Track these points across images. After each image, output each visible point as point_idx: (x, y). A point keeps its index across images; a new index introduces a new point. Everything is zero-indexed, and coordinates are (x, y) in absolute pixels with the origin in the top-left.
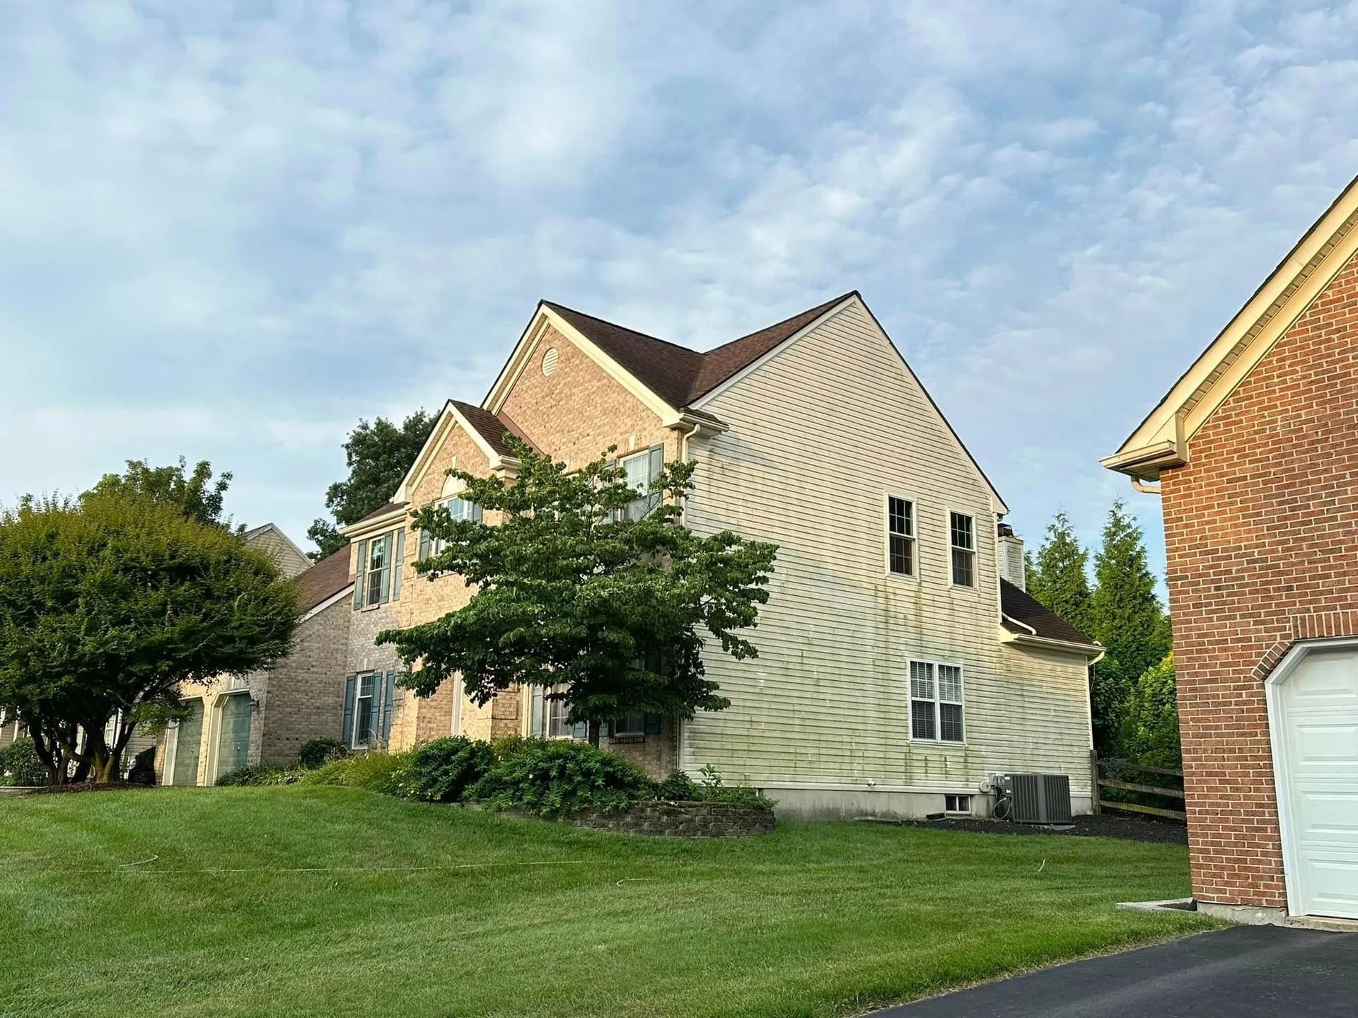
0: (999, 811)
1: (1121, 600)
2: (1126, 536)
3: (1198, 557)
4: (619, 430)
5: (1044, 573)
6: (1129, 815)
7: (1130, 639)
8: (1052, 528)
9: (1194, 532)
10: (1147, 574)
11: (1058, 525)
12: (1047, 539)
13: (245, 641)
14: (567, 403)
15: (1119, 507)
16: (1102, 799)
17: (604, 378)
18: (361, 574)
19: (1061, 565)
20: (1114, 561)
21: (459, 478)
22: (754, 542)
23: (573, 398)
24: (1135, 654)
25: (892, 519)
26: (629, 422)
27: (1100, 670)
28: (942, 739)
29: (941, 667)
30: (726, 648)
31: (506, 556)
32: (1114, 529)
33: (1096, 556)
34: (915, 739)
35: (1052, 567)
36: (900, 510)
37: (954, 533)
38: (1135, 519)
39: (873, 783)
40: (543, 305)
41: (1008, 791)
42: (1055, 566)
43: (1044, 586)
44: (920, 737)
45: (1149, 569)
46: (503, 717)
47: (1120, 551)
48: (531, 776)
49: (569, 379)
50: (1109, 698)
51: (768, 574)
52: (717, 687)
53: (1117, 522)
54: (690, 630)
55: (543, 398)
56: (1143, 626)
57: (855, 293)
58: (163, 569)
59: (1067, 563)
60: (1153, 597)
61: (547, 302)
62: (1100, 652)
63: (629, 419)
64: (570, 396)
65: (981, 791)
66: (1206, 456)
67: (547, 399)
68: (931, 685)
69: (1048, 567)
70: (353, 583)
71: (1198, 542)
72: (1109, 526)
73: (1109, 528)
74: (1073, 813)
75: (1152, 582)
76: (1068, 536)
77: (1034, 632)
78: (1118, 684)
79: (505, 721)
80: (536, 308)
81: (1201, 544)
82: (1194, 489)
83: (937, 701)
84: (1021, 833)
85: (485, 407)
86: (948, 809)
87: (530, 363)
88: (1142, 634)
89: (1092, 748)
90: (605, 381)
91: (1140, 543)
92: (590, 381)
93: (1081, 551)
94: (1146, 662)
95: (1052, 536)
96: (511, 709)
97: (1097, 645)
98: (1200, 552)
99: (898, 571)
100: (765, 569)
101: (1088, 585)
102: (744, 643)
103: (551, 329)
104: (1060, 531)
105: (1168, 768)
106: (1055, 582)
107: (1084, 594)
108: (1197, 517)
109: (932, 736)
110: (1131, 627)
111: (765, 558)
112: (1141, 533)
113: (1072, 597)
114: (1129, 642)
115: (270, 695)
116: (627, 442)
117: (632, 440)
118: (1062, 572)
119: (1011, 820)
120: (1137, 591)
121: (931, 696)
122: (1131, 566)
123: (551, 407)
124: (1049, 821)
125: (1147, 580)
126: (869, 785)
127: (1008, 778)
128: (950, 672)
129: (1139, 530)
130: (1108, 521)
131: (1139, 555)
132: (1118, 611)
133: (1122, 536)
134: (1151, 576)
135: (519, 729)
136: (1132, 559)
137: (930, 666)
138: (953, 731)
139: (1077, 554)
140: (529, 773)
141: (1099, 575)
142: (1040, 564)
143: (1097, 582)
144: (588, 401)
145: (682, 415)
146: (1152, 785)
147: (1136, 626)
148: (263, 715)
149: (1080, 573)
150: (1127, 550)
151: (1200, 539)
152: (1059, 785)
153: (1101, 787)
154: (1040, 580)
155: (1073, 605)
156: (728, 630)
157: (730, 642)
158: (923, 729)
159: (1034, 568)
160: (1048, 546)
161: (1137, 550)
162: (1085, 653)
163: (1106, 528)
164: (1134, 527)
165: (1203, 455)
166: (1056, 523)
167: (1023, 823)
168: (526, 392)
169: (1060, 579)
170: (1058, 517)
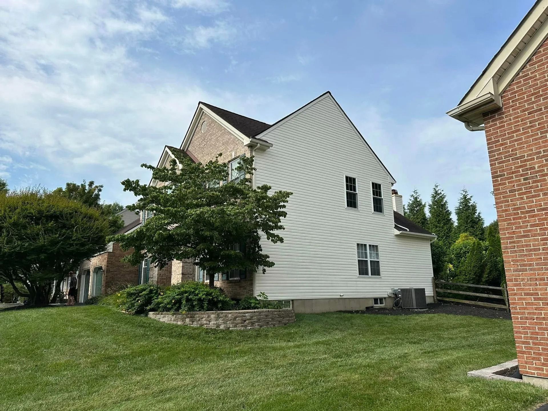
0: (397, 304)
1: (439, 221)
2: (440, 197)
3: (511, 162)
4: (228, 151)
5: (410, 212)
6: (449, 303)
7: (443, 235)
8: (412, 196)
9: (508, 147)
10: (448, 211)
11: (414, 195)
12: (410, 200)
13: (79, 245)
14: (210, 142)
15: (437, 186)
16: (438, 296)
17: (223, 130)
18: (144, 219)
19: (416, 209)
20: (435, 207)
21: (148, 168)
22: (281, 191)
23: (212, 140)
24: (445, 240)
25: (347, 185)
26: (232, 146)
27: (435, 245)
28: (372, 275)
29: (370, 246)
30: (268, 239)
31: (160, 200)
32: (435, 195)
33: (429, 205)
34: (360, 276)
35: (413, 210)
36: (351, 182)
37: (373, 191)
38: (443, 191)
39: (342, 295)
40: (200, 104)
41: (400, 296)
42: (414, 210)
43: (410, 217)
44: (362, 275)
45: (449, 209)
46: (187, 273)
47: (438, 203)
48: (173, 301)
49: (211, 132)
50: (439, 256)
51: (285, 204)
52: (269, 257)
53: (436, 193)
54: (256, 232)
55: (202, 142)
56: (447, 229)
57: (329, 92)
58: (44, 217)
59: (418, 208)
60: (451, 219)
61: (201, 102)
62: (435, 238)
63: (232, 145)
64: (211, 140)
65: (389, 296)
66: (512, 101)
67: (203, 142)
68: (366, 253)
69: (412, 210)
70: (141, 223)
71: (511, 153)
72: (433, 194)
73: (433, 195)
74: (427, 303)
75: (450, 214)
76: (418, 198)
77: (408, 230)
78: (442, 250)
79: (188, 275)
80: (198, 105)
81: (512, 154)
82: (506, 122)
83: (369, 260)
84: (406, 314)
85: (181, 149)
86: (375, 304)
87: (197, 129)
88: (447, 233)
89: (433, 276)
90: (223, 131)
91: (445, 200)
92: (218, 132)
93: (423, 204)
94: (449, 243)
95: (412, 199)
96: (191, 270)
97: (433, 235)
98: (512, 159)
99: (350, 207)
100: (284, 202)
101: (426, 216)
102: (278, 236)
103: (204, 113)
104: (415, 197)
105: (465, 283)
106: (414, 215)
107: (425, 219)
108: (509, 138)
109: (367, 274)
110: (443, 230)
111: (284, 197)
112: (445, 196)
113: (420, 221)
114: (442, 236)
115: (108, 267)
116: (231, 155)
117: (233, 154)
118: (416, 212)
119: (401, 307)
120: (445, 217)
121: (366, 258)
122: (442, 208)
123: (205, 145)
124: (418, 308)
125: (449, 213)
126: (341, 296)
127: (400, 290)
128: (374, 248)
129: (444, 195)
130: (432, 192)
131: (445, 204)
132: (438, 225)
133: (438, 197)
134: (449, 211)
135: (194, 278)
136: (442, 205)
137: (365, 245)
138: (376, 272)
139: (422, 205)
140: (172, 300)
141: (430, 212)
142: (408, 209)
143: (430, 215)
144: (217, 140)
145: (251, 140)
146: (458, 290)
147: (445, 230)
148: (105, 275)
149: (423, 212)
150: (440, 202)
151: (512, 151)
152: (421, 292)
153: (436, 291)
154: (408, 215)
155: (421, 223)
156: (271, 232)
157: (270, 236)
158: (363, 271)
159: (406, 211)
160: (411, 202)
161: (444, 202)
162: (429, 238)
163: (432, 195)
164: (442, 193)
165: (511, 101)
166: (413, 193)
167: (407, 309)
168: (196, 140)
169: (416, 214)
170: (414, 192)
